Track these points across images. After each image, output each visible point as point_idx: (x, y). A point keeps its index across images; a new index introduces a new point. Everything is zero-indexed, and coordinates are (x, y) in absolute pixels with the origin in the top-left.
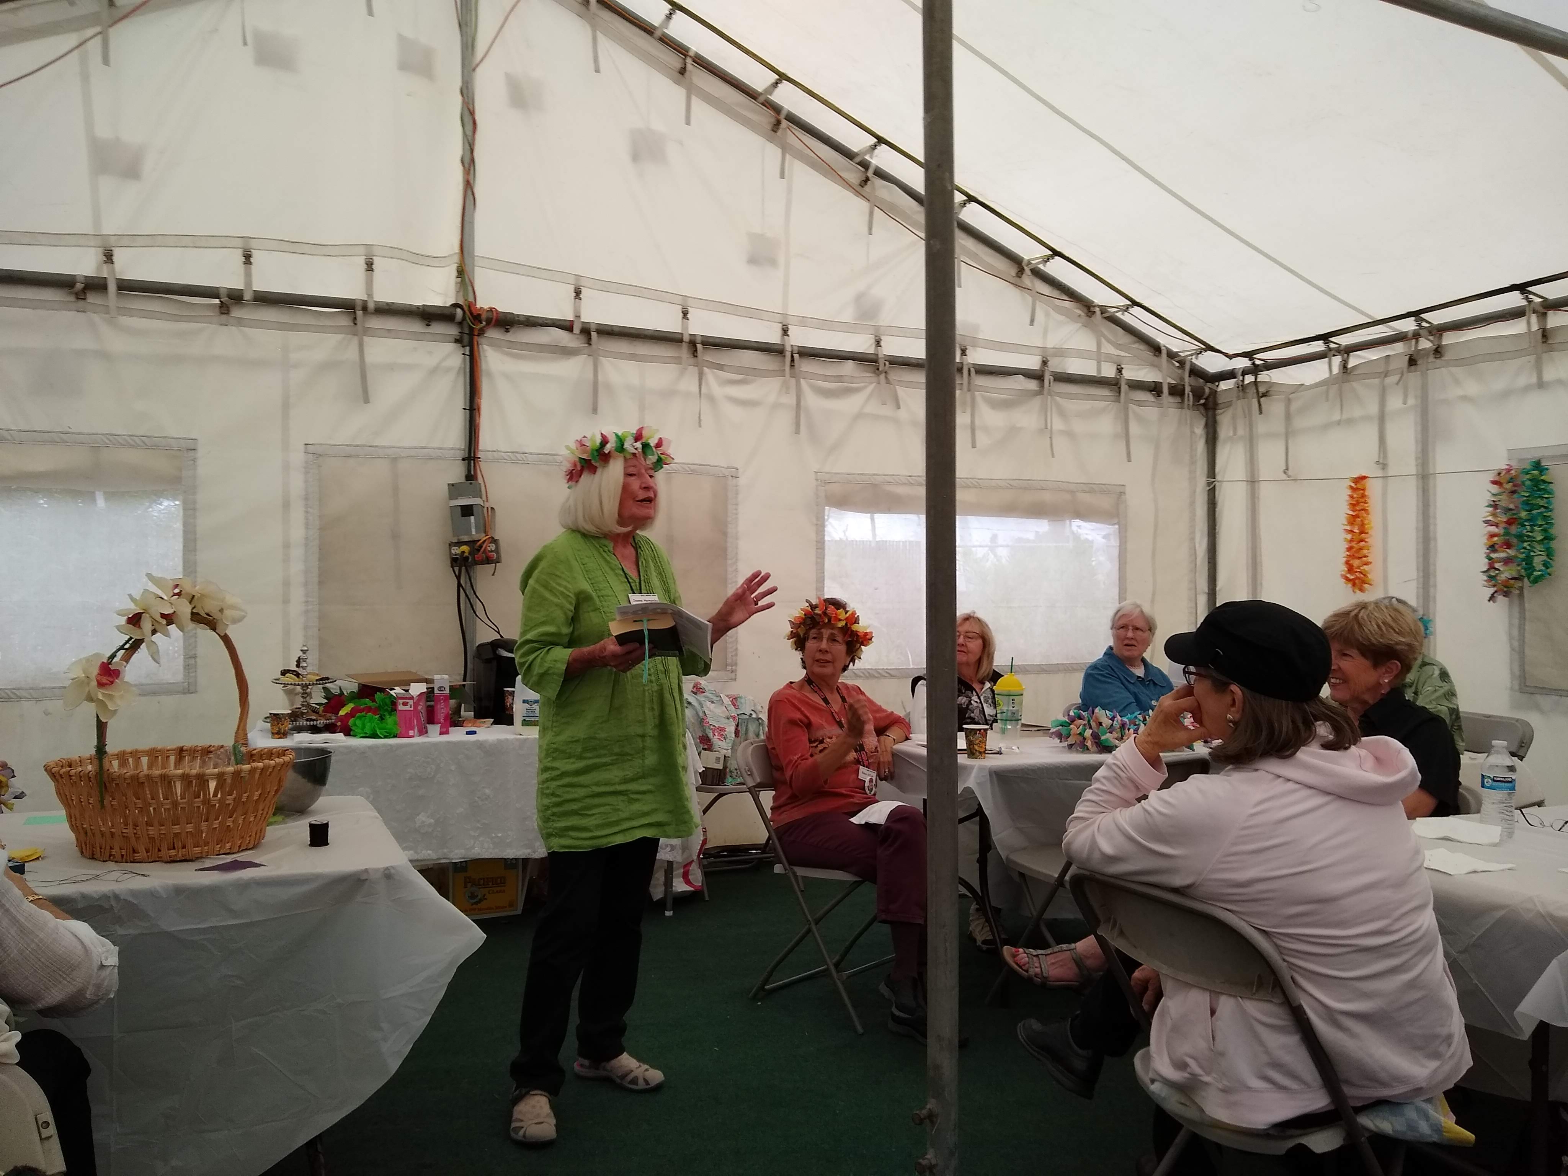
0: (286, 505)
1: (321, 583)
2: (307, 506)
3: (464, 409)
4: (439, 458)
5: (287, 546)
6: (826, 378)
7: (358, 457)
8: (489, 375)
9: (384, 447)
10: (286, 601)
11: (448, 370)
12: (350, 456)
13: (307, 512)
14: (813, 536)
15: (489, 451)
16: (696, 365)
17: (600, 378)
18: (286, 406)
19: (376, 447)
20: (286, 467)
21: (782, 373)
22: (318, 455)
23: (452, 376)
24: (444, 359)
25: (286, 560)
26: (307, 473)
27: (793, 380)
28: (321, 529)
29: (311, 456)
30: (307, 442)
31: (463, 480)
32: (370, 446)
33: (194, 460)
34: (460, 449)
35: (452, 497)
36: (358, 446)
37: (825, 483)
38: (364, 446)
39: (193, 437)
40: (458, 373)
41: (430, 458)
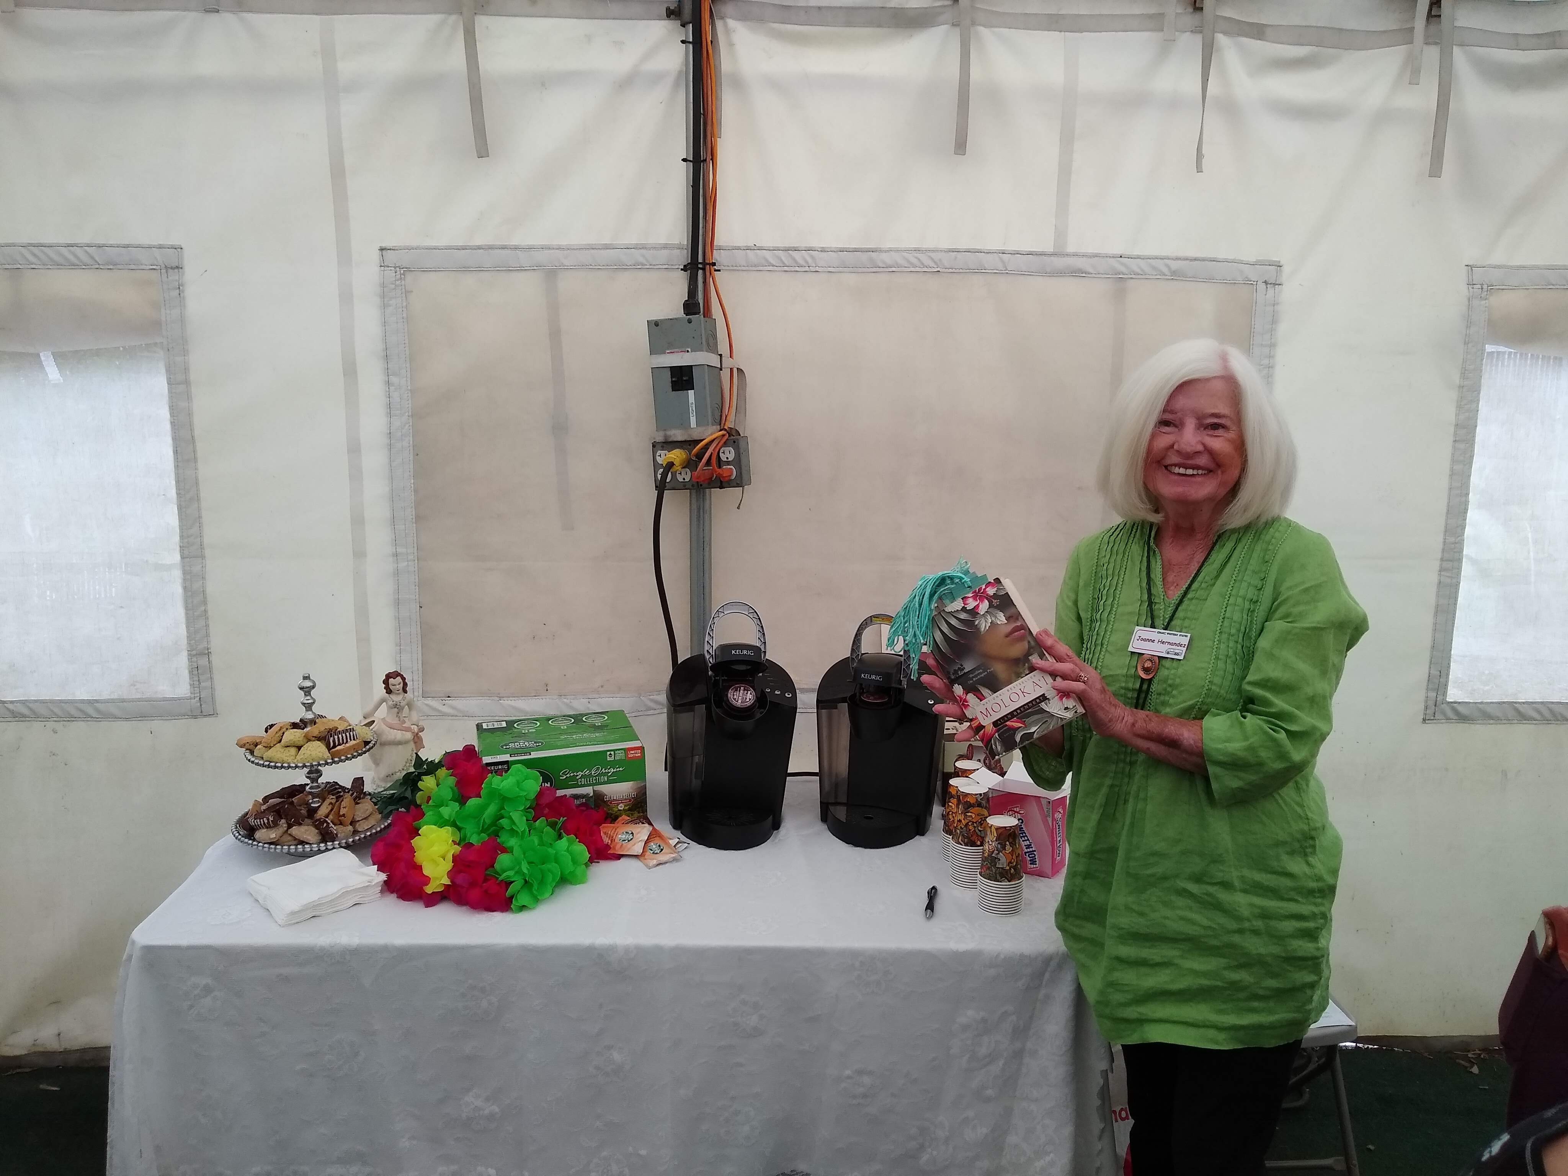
0: (350, 371)
1: (419, 518)
2: (388, 372)
3: (684, 160)
4: (638, 267)
5: (354, 449)
6: (1516, 41)
7: (480, 269)
8: (738, 83)
9: (531, 248)
10: (359, 554)
11: (657, 78)
12: (465, 269)
13: (388, 383)
14: (1449, 413)
15: (738, 248)
16: (1198, 30)
17: (976, 73)
18: (338, 172)
19: (516, 248)
20: (346, 297)
21: (1406, 35)
22: (404, 271)
23: (662, 91)
24: (649, 55)
25: (356, 475)
26: (384, 306)
27: (1432, 54)
28: (416, 415)
29: (390, 274)
30: (384, 245)
31: (680, 313)
32: (504, 248)
33: (180, 288)
34: (680, 247)
35: (655, 349)
36: (479, 248)
37: (1490, 289)
38: (491, 248)
39: (176, 242)
40: (676, 84)
41: (620, 267)
